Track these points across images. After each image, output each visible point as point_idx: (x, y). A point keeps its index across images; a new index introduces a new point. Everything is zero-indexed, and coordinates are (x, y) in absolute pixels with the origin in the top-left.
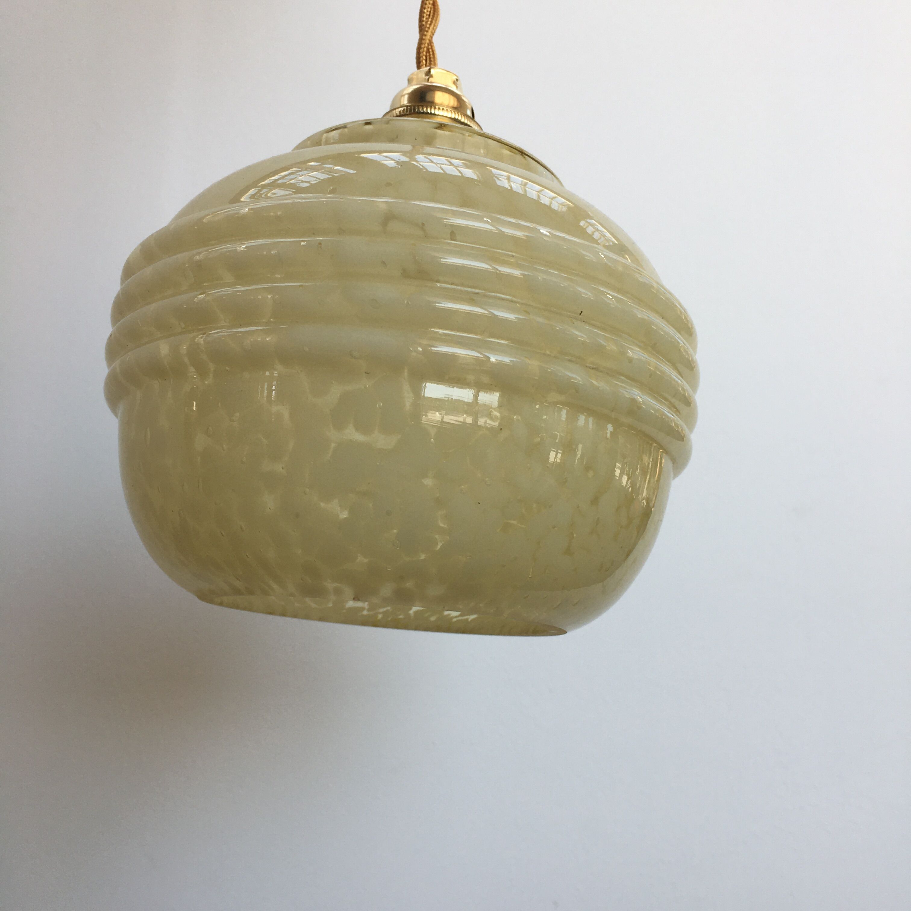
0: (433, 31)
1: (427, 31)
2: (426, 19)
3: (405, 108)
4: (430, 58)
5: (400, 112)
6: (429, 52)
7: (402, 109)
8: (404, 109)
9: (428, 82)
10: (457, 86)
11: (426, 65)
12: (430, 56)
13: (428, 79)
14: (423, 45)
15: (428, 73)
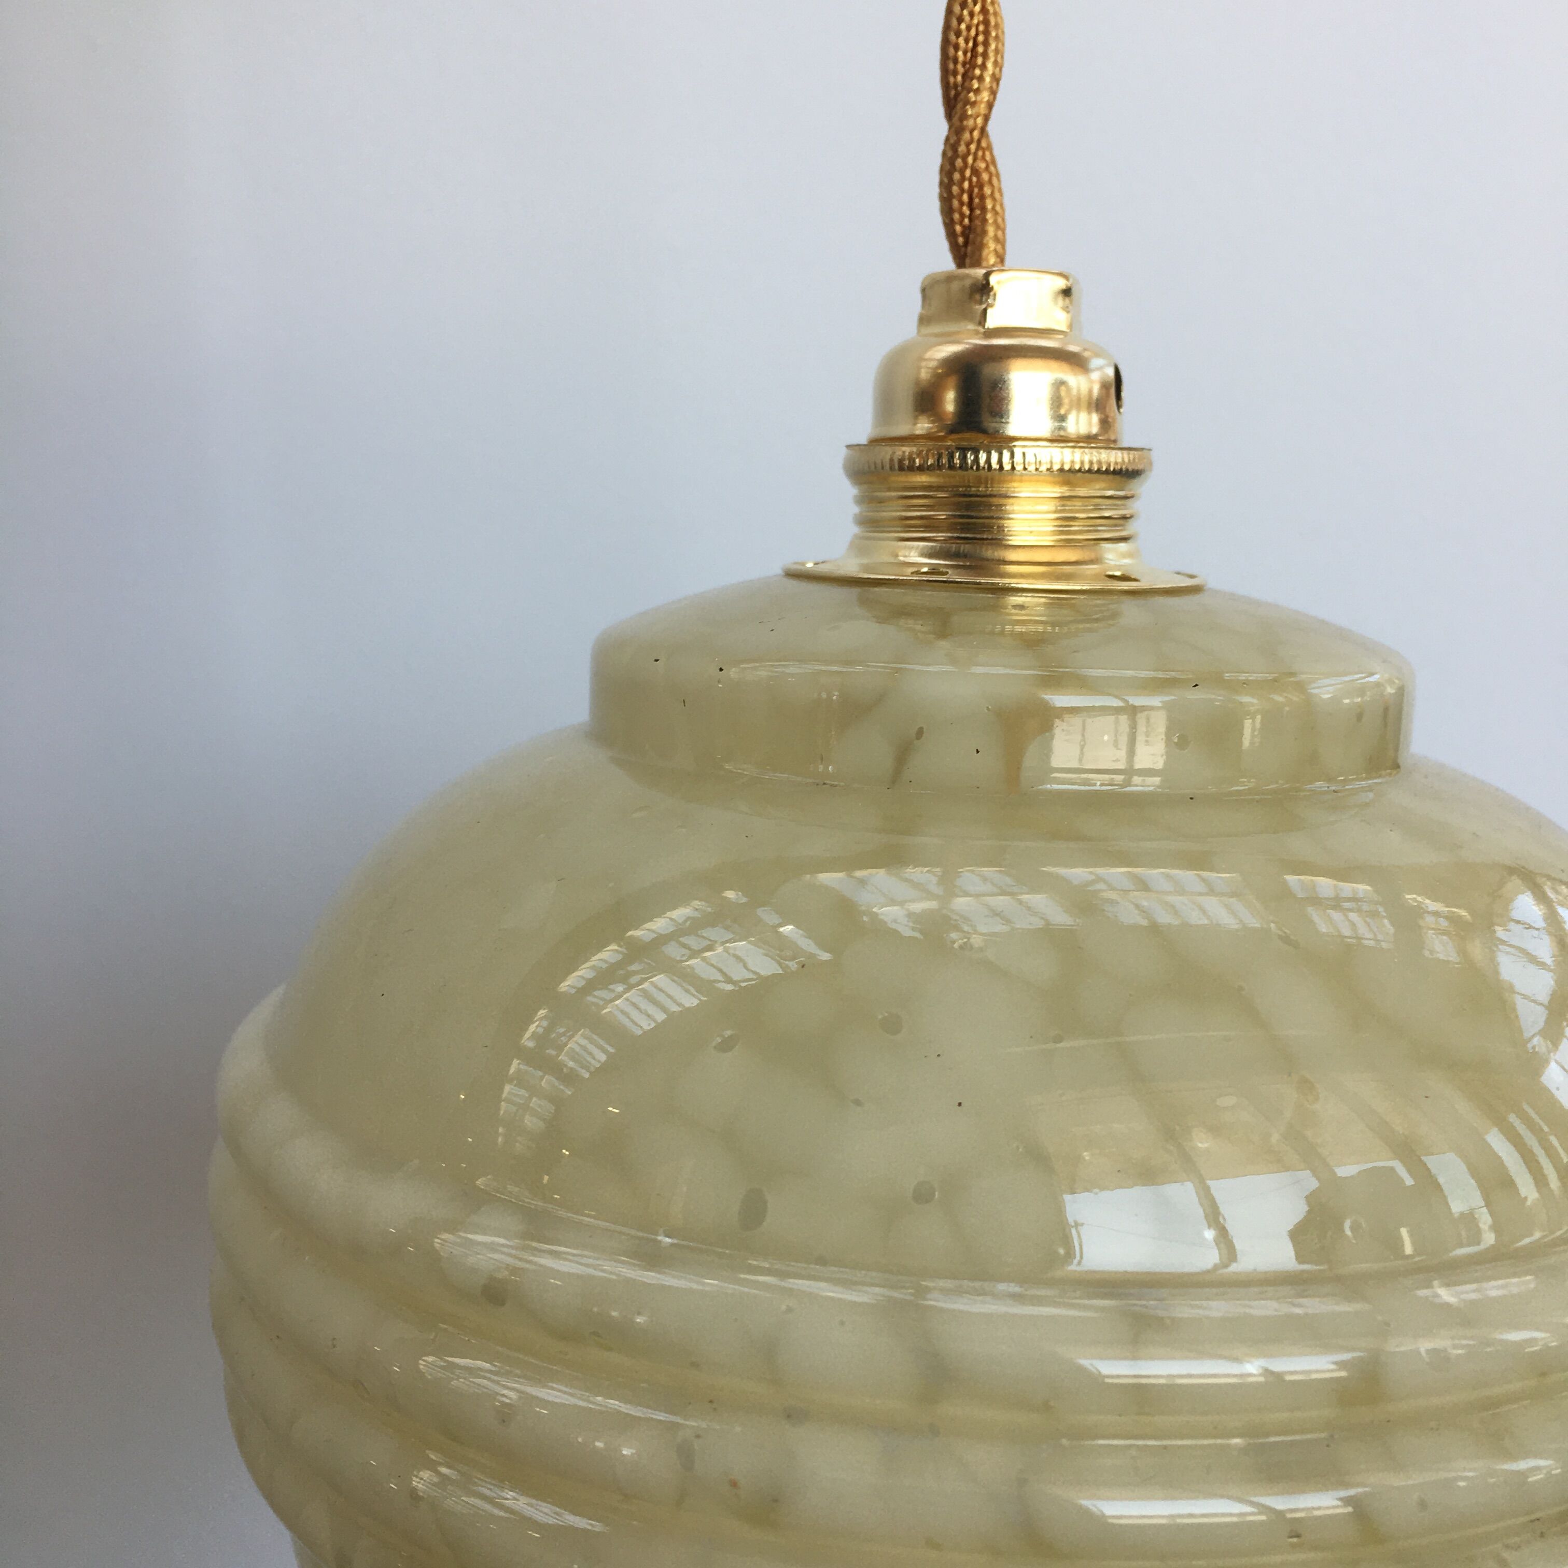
9: (984, 327)
10: (1068, 310)
11: (971, 218)
12: (981, 187)
13: (985, 311)
14: (959, 162)
15: (983, 289)
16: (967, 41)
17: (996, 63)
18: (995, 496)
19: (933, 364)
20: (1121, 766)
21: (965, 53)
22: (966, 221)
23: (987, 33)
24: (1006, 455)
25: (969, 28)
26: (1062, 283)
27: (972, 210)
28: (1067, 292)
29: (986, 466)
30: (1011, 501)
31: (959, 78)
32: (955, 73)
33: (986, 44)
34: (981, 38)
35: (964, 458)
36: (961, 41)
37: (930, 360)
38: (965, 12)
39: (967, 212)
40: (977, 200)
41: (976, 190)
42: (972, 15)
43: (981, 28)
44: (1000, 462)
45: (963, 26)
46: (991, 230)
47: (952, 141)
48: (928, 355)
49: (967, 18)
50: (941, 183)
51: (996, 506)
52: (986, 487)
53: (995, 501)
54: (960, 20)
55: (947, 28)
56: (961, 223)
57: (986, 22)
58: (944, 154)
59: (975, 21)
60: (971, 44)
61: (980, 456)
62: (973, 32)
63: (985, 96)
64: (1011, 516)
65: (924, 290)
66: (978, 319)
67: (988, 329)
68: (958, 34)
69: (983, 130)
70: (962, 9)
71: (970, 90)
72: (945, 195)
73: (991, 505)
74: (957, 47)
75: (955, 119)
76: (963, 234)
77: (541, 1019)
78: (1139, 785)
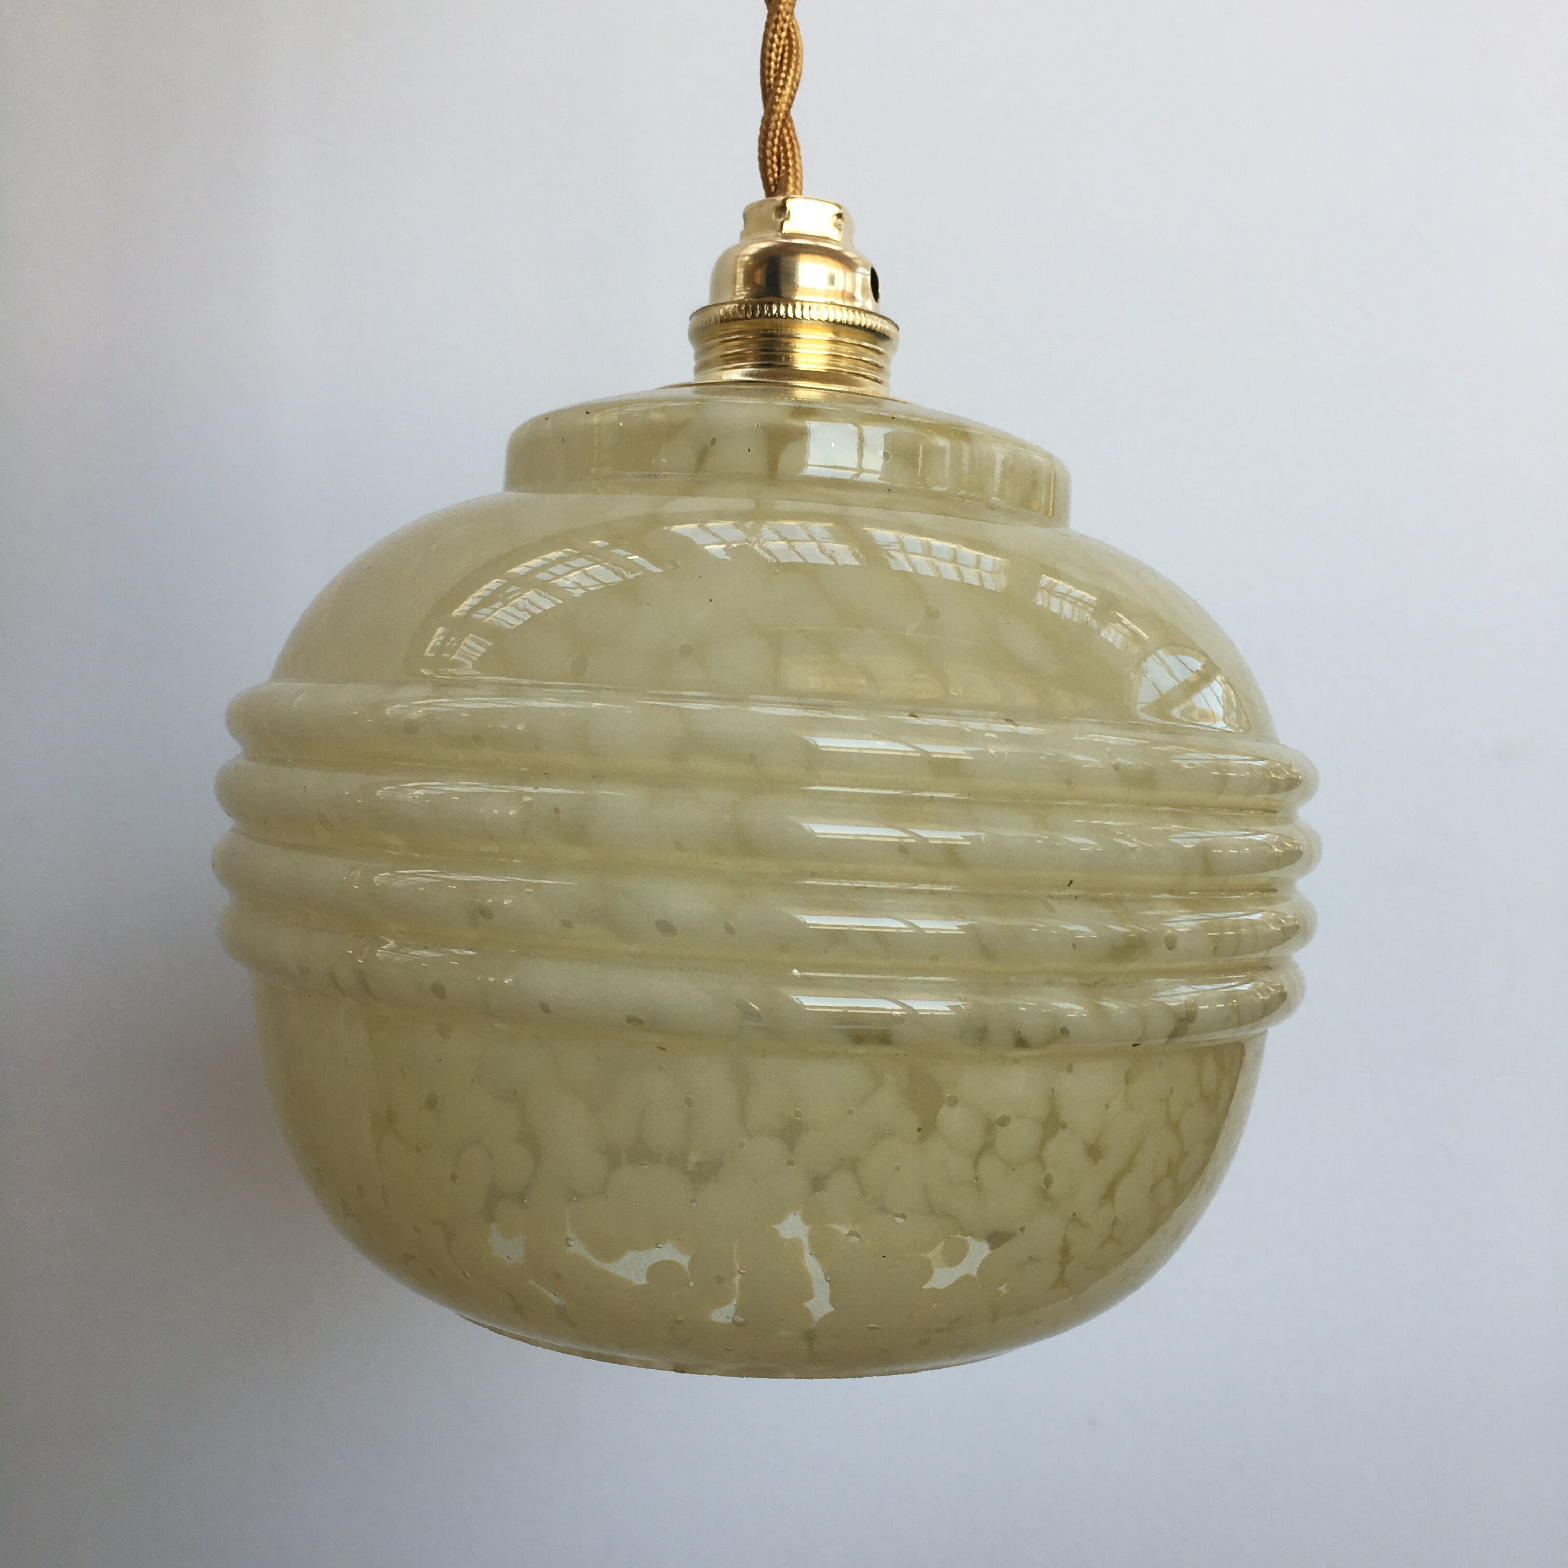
0: (795, 84)
1: (780, 95)
2: (775, 71)
3: (737, 305)
4: (787, 159)
5: (726, 312)
6: (784, 145)
7: (732, 306)
8: (735, 307)
9: (781, 233)
10: (840, 227)
11: (779, 173)
12: (786, 152)
13: (782, 223)
14: (771, 134)
15: (782, 209)
16: (777, 55)
17: (795, 70)
18: (783, 336)
19: (747, 258)
20: (855, 466)
21: (776, 63)
22: (776, 175)
23: (790, 52)
24: (790, 308)
25: (778, 47)
26: (837, 211)
27: (779, 167)
28: (839, 216)
29: (777, 314)
30: (797, 340)
31: (772, 80)
32: (769, 77)
33: (790, 58)
34: (786, 55)
35: (762, 310)
36: (773, 55)
37: (744, 256)
38: (776, 36)
39: (777, 169)
40: (783, 161)
41: (783, 155)
42: (780, 38)
43: (787, 48)
44: (786, 312)
45: (774, 45)
46: (791, 179)
47: (766, 119)
48: (744, 252)
49: (777, 40)
50: (759, 148)
51: (785, 343)
52: (778, 330)
53: (785, 340)
54: (772, 41)
55: (764, 46)
56: (772, 175)
57: (790, 45)
58: (761, 128)
59: (782, 43)
60: (779, 58)
61: (773, 307)
62: (781, 50)
63: (788, 90)
64: (796, 350)
65: (744, 215)
66: (778, 228)
67: (785, 233)
68: (771, 50)
69: (787, 114)
70: (774, 34)
71: (777, 86)
72: (762, 156)
73: (781, 343)
74: (770, 59)
75: (769, 105)
76: (774, 184)
77: (439, 636)
78: (866, 477)
